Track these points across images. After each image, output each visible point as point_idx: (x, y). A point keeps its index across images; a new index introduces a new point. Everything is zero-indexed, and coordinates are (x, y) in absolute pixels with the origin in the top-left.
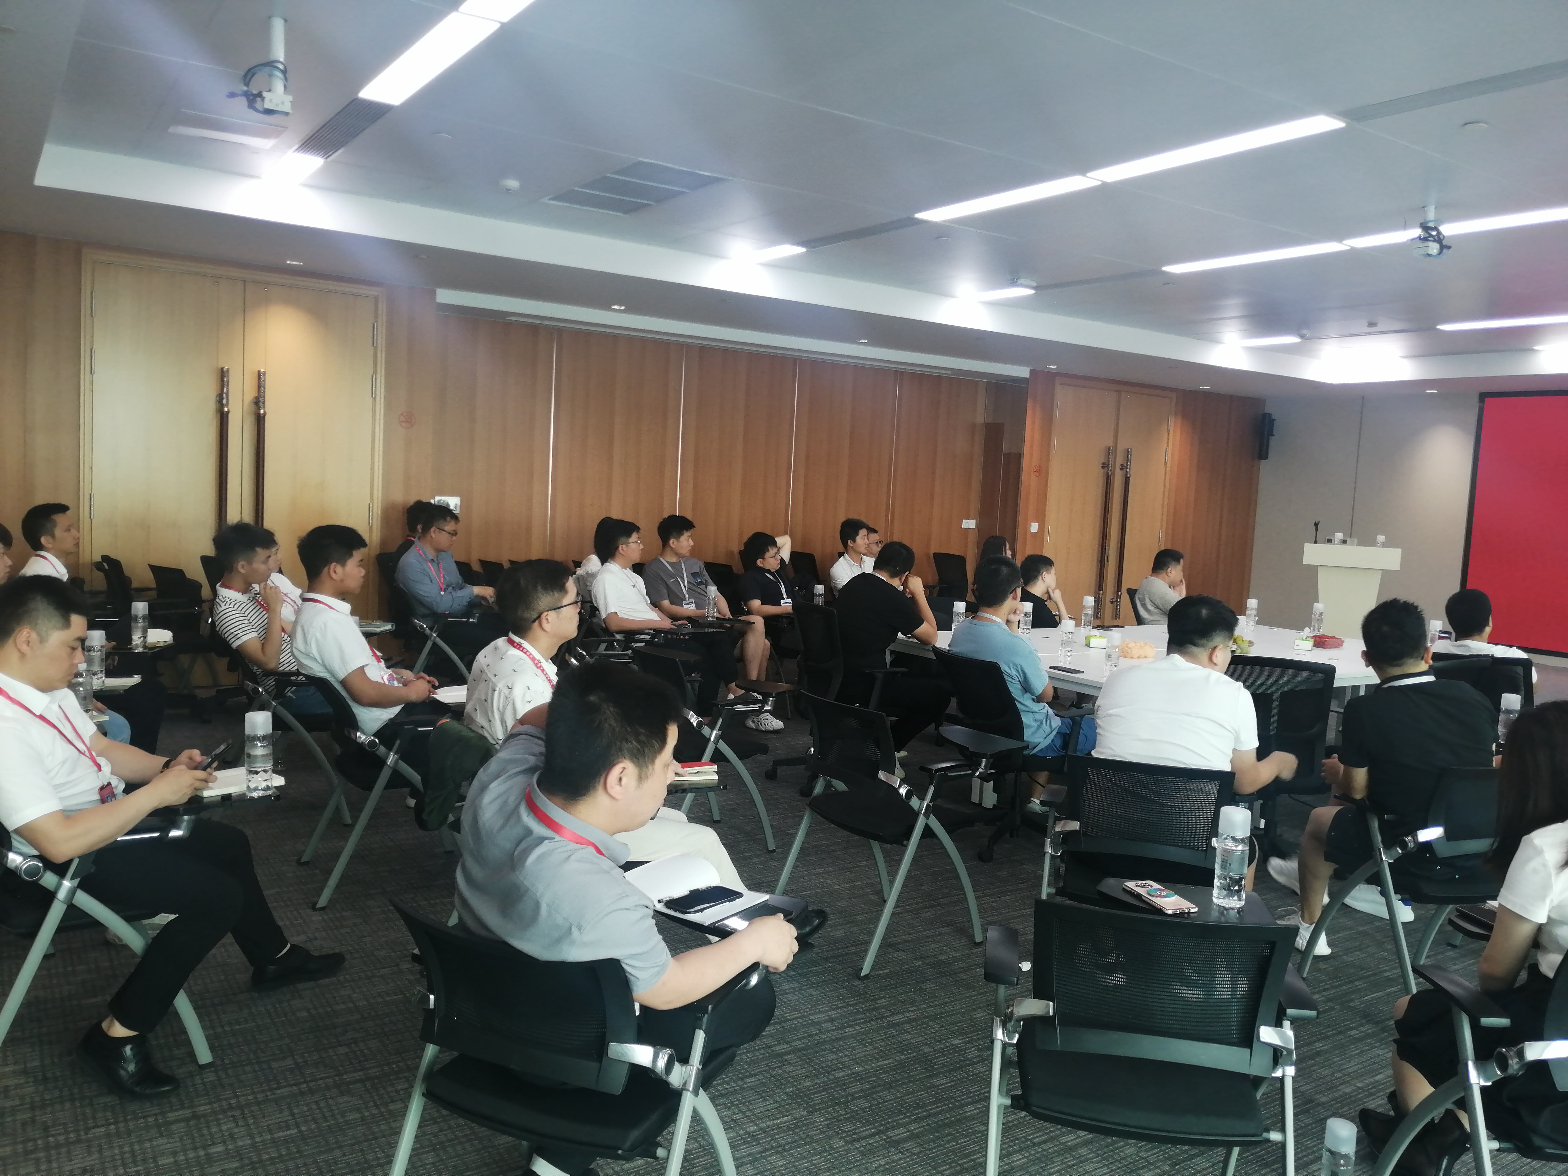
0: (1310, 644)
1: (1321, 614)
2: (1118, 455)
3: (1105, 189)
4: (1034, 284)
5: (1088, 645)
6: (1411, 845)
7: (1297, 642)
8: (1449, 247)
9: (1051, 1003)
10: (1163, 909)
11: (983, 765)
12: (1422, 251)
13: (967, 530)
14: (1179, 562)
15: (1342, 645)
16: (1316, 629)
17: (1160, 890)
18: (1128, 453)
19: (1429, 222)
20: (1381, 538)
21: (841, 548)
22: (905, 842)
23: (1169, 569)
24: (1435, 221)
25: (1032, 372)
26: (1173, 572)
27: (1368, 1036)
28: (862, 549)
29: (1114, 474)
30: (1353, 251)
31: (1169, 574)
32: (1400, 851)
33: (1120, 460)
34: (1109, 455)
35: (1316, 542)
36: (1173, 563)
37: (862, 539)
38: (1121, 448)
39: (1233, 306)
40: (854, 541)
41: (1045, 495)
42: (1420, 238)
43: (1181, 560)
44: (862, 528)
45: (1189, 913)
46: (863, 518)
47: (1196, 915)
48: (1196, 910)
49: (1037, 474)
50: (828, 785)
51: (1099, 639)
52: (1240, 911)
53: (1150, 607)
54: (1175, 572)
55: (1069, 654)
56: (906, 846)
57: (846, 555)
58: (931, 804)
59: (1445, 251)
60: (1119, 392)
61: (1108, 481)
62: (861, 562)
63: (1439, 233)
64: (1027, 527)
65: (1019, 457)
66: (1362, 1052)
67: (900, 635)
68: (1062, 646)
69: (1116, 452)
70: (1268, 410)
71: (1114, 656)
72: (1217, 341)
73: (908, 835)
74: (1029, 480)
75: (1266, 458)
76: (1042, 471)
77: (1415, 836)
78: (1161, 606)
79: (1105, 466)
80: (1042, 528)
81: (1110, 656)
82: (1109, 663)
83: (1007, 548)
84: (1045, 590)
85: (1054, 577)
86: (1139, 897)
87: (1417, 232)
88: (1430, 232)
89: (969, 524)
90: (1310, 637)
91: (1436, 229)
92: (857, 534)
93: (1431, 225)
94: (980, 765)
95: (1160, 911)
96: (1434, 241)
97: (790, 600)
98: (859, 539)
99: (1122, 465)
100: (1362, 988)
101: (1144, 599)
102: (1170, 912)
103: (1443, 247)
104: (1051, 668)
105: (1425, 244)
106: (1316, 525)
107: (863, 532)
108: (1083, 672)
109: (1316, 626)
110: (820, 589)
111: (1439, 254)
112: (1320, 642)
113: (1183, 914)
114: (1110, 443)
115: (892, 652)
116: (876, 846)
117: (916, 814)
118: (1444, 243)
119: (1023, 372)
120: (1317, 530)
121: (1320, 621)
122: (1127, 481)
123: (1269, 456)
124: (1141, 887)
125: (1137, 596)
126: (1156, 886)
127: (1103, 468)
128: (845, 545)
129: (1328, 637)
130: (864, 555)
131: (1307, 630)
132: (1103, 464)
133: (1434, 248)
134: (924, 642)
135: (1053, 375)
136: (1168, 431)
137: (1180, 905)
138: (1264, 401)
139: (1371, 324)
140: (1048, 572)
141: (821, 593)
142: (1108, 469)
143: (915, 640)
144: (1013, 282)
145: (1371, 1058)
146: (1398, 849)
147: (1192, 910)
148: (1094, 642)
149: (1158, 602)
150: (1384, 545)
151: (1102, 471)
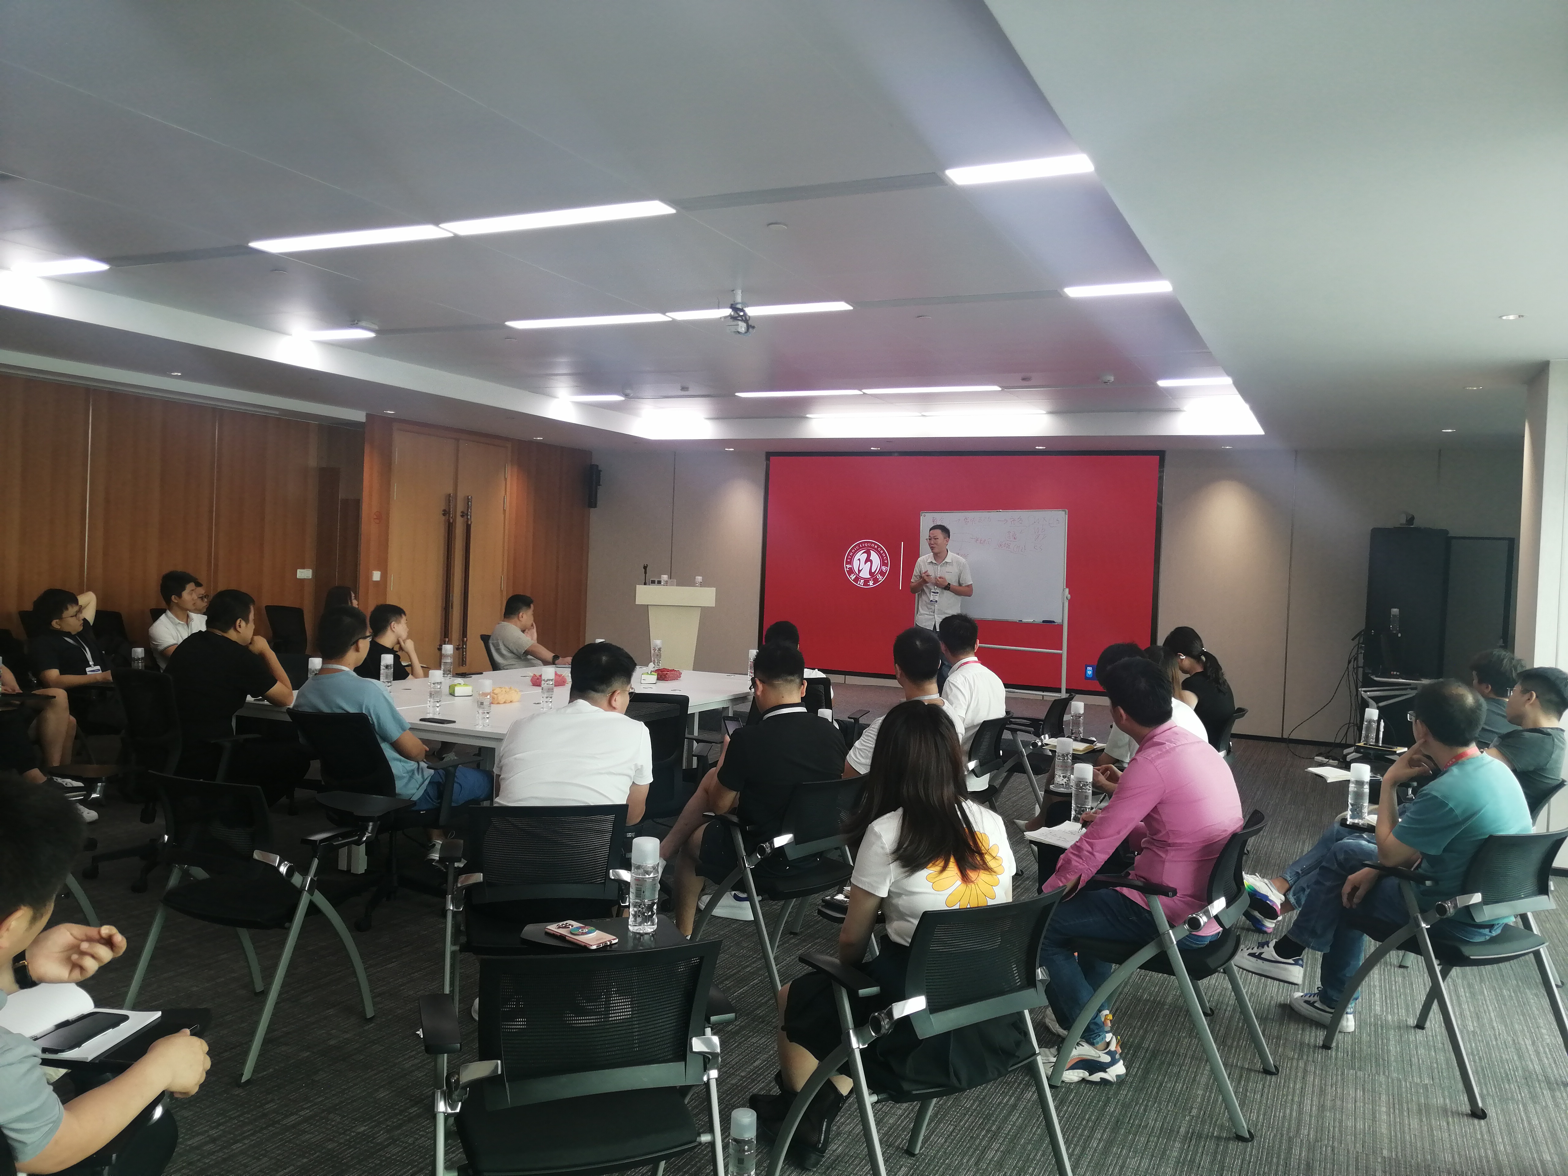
0: (654, 678)
1: (660, 649)
2: (459, 502)
3: (456, 241)
4: (377, 328)
5: (452, 694)
6: (768, 850)
7: (644, 677)
8: (753, 327)
9: (499, 1062)
10: (588, 946)
11: (370, 828)
12: (733, 329)
13: (302, 581)
14: (529, 607)
15: (680, 677)
16: (656, 664)
17: (581, 927)
18: (468, 500)
19: (737, 304)
20: (699, 579)
21: (163, 605)
22: (287, 925)
23: (521, 614)
24: (742, 303)
25: (368, 416)
26: (525, 616)
27: (742, 1028)
28: (190, 606)
29: (455, 520)
30: (674, 323)
31: (521, 619)
32: (759, 857)
33: (460, 508)
34: (449, 502)
35: (645, 584)
36: (524, 608)
37: (190, 594)
38: (461, 495)
39: (563, 364)
40: (180, 596)
41: (387, 540)
42: (730, 315)
43: (532, 605)
44: (189, 582)
45: (611, 945)
46: (190, 571)
47: (616, 945)
48: (617, 941)
49: (377, 521)
50: (186, 874)
51: (463, 687)
52: (654, 934)
53: (504, 652)
54: (526, 616)
55: (438, 705)
56: (288, 929)
57: (168, 612)
58: (315, 879)
59: (751, 330)
60: (457, 440)
61: (450, 528)
62: (187, 620)
63: (745, 314)
64: (369, 576)
65: (358, 503)
66: (740, 1043)
67: (249, 698)
68: (431, 697)
69: (456, 499)
70: (595, 462)
71: (486, 703)
72: (552, 396)
73: (290, 917)
74: (369, 527)
75: (595, 506)
76: (383, 518)
77: (772, 843)
78: (515, 651)
79: (446, 513)
80: (384, 576)
81: (482, 704)
82: (481, 711)
83: (353, 598)
84: (396, 640)
85: (405, 626)
86: (562, 938)
87: (728, 312)
88: (738, 314)
89: (305, 574)
90: (653, 671)
91: (742, 310)
92: (184, 589)
93: (739, 306)
94: (367, 829)
95: (584, 948)
96: (742, 320)
97: (98, 667)
98: (186, 594)
99: (462, 512)
100: (731, 986)
101: (498, 645)
102: (594, 947)
103: (749, 327)
104: (422, 720)
105: (735, 323)
106: (645, 568)
107: (190, 586)
108: (454, 722)
109: (656, 661)
110: (139, 652)
111: (746, 333)
112: (663, 675)
113: (606, 946)
114: (450, 490)
115: (239, 718)
116: (245, 936)
117: (299, 892)
118: (750, 323)
119: (359, 416)
120: (645, 573)
121: (659, 656)
122: (468, 528)
123: (599, 503)
124: (563, 928)
125: (490, 642)
126: (576, 924)
127: (444, 515)
128: (168, 601)
129: (668, 670)
130: (190, 611)
131: (651, 665)
132: (444, 510)
133: (742, 327)
134: (277, 703)
135: (390, 421)
136: (506, 479)
137: (600, 939)
138: (591, 453)
139: (684, 389)
140: (399, 622)
141: (140, 657)
142: (449, 516)
143: (266, 702)
144: (353, 323)
145: (748, 1047)
146: (758, 855)
147: (614, 942)
148: (458, 691)
149: (512, 647)
150: (702, 585)
151: (443, 518)
